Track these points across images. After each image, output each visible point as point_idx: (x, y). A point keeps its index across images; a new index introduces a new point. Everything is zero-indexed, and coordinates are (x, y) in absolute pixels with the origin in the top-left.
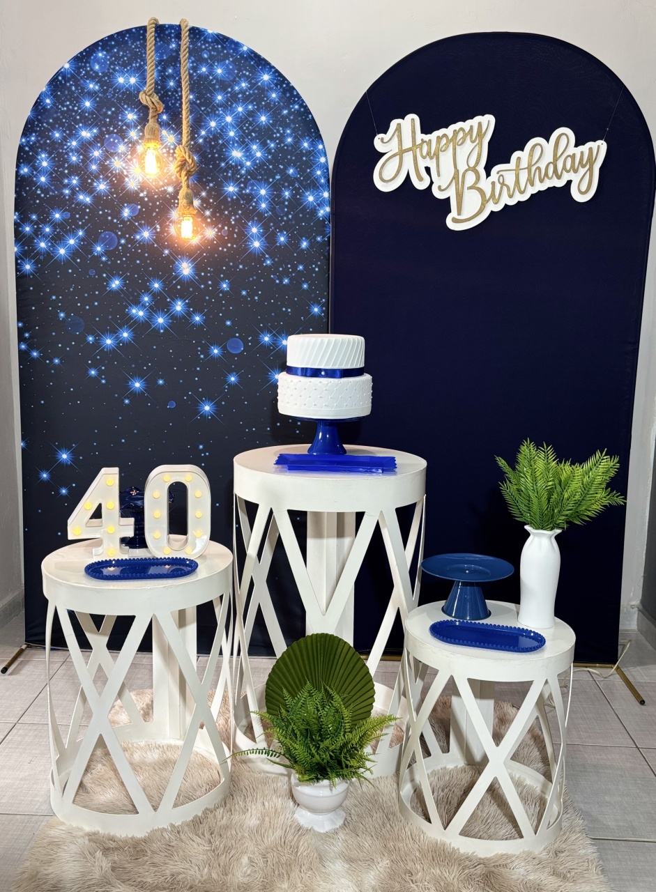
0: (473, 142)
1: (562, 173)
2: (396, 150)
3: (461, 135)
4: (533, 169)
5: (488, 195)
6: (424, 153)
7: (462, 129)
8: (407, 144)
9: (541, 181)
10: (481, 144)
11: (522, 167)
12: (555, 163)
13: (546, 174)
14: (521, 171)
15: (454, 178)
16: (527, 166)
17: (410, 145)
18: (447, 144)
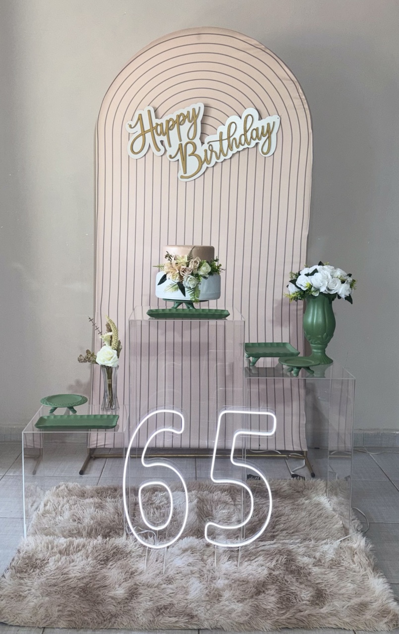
0: (190, 121)
1: (250, 140)
2: (140, 132)
3: (181, 118)
4: (231, 139)
5: (203, 159)
6: (159, 132)
7: (182, 114)
8: (147, 127)
9: (237, 147)
10: (195, 124)
11: (223, 138)
12: (245, 134)
13: (240, 143)
14: (223, 141)
15: (179, 149)
16: (227, 138)
17: (149, 128)
18: (173, 126)
